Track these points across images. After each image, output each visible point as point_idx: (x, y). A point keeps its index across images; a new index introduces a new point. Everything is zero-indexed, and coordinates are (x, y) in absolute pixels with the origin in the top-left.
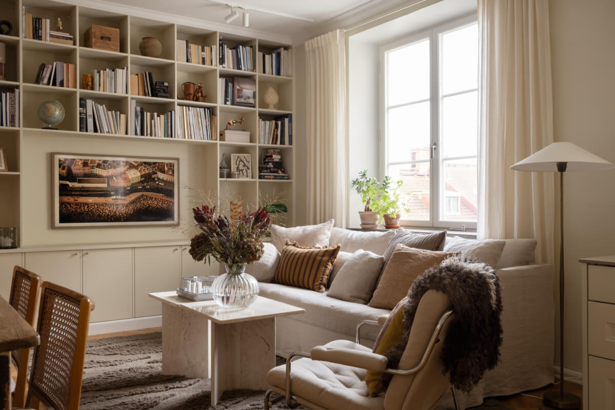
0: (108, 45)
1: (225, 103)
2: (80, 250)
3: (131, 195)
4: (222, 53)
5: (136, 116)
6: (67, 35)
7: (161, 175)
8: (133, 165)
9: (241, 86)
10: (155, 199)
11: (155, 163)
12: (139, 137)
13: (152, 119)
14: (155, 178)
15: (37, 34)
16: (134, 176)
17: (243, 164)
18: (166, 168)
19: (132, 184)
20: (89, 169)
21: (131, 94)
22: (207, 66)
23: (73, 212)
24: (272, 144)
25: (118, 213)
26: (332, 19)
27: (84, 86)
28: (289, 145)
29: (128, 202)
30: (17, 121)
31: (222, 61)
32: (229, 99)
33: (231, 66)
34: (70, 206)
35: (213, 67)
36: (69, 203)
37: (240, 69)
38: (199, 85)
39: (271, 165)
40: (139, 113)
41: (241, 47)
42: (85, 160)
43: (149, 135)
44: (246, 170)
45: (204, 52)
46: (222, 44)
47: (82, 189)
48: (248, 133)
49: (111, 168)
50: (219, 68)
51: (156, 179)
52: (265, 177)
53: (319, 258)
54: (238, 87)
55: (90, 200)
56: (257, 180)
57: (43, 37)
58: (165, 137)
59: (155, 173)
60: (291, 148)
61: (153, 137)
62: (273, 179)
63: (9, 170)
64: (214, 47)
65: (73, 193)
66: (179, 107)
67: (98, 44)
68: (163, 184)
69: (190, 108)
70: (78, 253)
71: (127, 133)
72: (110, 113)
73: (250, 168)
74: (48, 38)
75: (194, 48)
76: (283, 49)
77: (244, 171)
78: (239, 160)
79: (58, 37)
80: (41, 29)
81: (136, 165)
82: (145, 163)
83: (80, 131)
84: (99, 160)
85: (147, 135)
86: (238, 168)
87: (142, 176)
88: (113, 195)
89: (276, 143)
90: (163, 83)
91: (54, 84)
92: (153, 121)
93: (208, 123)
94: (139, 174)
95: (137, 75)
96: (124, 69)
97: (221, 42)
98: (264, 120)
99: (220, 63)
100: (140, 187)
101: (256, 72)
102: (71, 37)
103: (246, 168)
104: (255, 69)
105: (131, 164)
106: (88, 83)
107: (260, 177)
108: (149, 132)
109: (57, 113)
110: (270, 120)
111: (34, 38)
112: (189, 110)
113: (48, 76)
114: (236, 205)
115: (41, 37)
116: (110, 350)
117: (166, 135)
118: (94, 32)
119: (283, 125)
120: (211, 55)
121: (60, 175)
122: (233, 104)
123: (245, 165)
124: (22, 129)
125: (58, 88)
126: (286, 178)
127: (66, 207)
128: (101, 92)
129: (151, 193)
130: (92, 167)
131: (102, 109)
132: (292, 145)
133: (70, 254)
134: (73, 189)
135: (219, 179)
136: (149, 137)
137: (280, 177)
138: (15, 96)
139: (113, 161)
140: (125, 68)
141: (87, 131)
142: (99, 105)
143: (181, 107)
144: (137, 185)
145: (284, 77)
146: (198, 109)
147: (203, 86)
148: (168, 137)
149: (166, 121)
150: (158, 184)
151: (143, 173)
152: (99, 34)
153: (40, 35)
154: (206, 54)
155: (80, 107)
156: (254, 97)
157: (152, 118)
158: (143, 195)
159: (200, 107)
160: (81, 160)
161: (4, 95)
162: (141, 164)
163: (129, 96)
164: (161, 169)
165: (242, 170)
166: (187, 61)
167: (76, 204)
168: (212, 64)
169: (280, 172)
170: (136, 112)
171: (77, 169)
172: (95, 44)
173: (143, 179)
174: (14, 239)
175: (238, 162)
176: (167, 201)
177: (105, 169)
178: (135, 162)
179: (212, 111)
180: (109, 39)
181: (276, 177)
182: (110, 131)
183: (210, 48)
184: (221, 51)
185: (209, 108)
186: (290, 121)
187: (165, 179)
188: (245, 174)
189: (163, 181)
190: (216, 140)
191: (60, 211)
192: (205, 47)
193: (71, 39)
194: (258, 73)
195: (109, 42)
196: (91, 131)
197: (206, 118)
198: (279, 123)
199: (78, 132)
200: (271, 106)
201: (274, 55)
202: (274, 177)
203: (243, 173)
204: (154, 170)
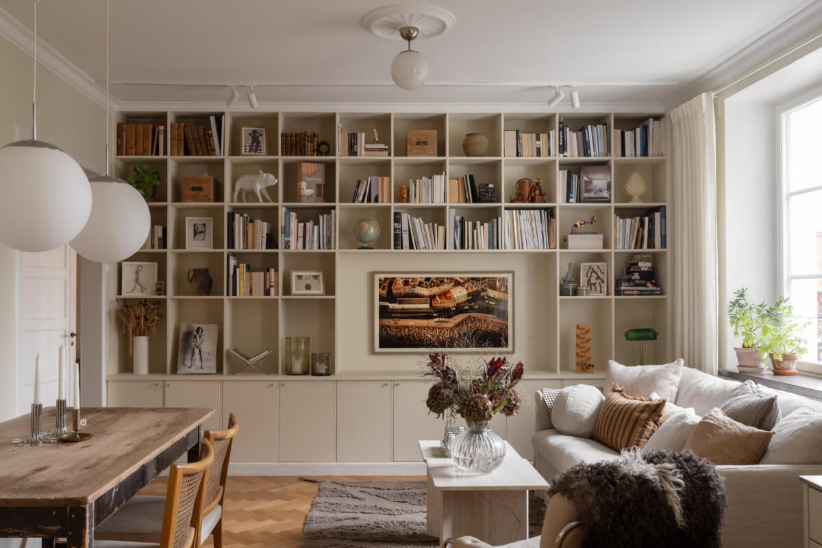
0: (424, 150)
1: (568, 201)
2: (391, 380)
3: (456, 317)
4: (563, 138)
5: (456, 228)
6: (382, 146)
7: (491, 293)
8: (459, 282)
9: (590, 176)
10: (485, 321)
11: (484, 279)
12: (459, 250)
13: (475, 229)
14: (484, 296)
15: (352, 151)
16: (459, 295)
17: (596, 276)
18: (498, 284)
19: (458, 304)
20: (410, 289)
21: (450, 202)
22: (544, 158)
23: (393, 336)
24: (635, 248)
25: (441, 338)
26: (703, 76)
27: (399, 199)
28: (662, 248)
29: (453, 325)
30: (333, 243)
31: (563, 148)
32: (574, 195)
33: (576, 153)
34: (390, 330)
35: (552, 158)
36: (389, 327)
37: (589, 155)
38: (536, 181)
39: (636, 276)
40: (458, 224)
41: (589, 127)
42: (406, 278)
43: (470, 248)
44: (600, 284)
45: (539, 140)
46: (563, 127)
47: (403, 311)
48: (601, 236)
49: (434, 286)
50: (559, 158)
51: (486, 297)
52: (625, 292)
53: (636, 414)
54: (586, 179)
55: (411, 322)
56: (613, 297)
57: (358, 153)
58: (489, 248)
59: (484, 290)
60: (665, 253)
61: (475, 250)
62: (637, 295)
63: (327, 294)
64: (552, 133)
65: (393, 315)
66: (506, 211)
67: (414, 151)
68: (493, 303)
69: (522, 211)
70: (389, 383)
71: (445, 248)
72: (426, 225)
73: (606, 281)
74: (363, 152)
75: (525, 138)
76: (651, 120)
77: (597, 285)
78: (591, 270)
79: (373, 150)
80: (356, 144)
81: (462, 281)
82: (473, 279)
83: (395, 248)
84: (421, 278)
85: (468, 248)
86: (589, 281)
87: (469, 295)
88: (436, 317)
89: (641, 247)
90: (488, 185)
91: (369, 201)
92: (475, 231)
93: (545, 228)
94: (465, 292)
95: (458, 179)
96: (442, 174)
97: (561, 126)
98: (622, 217)
99: (559, 151)
100: (467, 307)
101: (610, 155)
102: (387, 147)
103: (600, 281)
104: (610, 152)
105: (456, 280)
106: (402, 195)
107: (618, 292)
108: (470, 245)
109: (372, 230)
110: (632, 217)
111: (350, 155)
112: (520, 213)
113: (363, 192)
114: (584, 329)
115: (356, 152)
116: (404, 496)
117: (491, 246)
118: (410, 139)
119: (652, 222)
120: (549, 142)
121: (380, 295)
122: (579, 200)
123: (598, 278)
124: (338, 251)
125: (373, 204)
126: (658, 292)
127: (386, 330)
128: (417, 204)
129: (480, 314)
130: (414, 286)
131: (418, 222)
132: (665, 247)
133: (381, 384)
134: (394, 311)
135: (559, 297)
136: (470, 250)
137: (648, 292)
138: (331, 218)
139: (437, 278)
140: (444, 173)
141: (402, 248)
142: (415, 219)
143: (511, 211)
144: (463, 305)
145: (654, 158)
146: (532, 211)
147: (541, 181)
148: (493, 248)
149: (491, 229)
150: (488, 303)
151: (470, 291)
152: (414, 140)
153: (355, 150)
154: (542, 144)
155: (395, 222)
156: (609, 189)
157: (474, 227)
158: (469, 317)
159: (534, 209)
160: (402, 278)
161: (321, 217)
162: (468, 280)
163: (448, 205)
164: (491, 285)
165: (595, 284)
166: (518, 155)
167: (396, 328)
168: (549, 154)
169: (649, 285)
170: (455, 222)
171: (399, 288)
172: (411, 151)
173: (470, 298)
174: (327, 365)
175: (589, 273)
176: (498, 323)
177: (427, 287)
178: (460, 278)
179: (551, 213)
180: (425, 143)
181: (642, 293)
182: (427, 246)
183: (547, 135)
184: (561, 137)
185: (546, 209)
186: (663, 216)
187: (497, 297)
188: (598, 289)
189: (493, 299)
190: (556, 248)
191: (380, 335)
192: (541, 135)
193: (386, 149)
194: (614, 158)
195: (426, 147)
196: (406, 247)
197: (541, 222)
198: (647, 219)
199: (392, 250)
200: (636, 198)
201: (638, 130)
202: (638, 292)
203: (595, 288)
204: (483, 287)
